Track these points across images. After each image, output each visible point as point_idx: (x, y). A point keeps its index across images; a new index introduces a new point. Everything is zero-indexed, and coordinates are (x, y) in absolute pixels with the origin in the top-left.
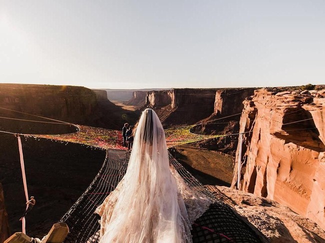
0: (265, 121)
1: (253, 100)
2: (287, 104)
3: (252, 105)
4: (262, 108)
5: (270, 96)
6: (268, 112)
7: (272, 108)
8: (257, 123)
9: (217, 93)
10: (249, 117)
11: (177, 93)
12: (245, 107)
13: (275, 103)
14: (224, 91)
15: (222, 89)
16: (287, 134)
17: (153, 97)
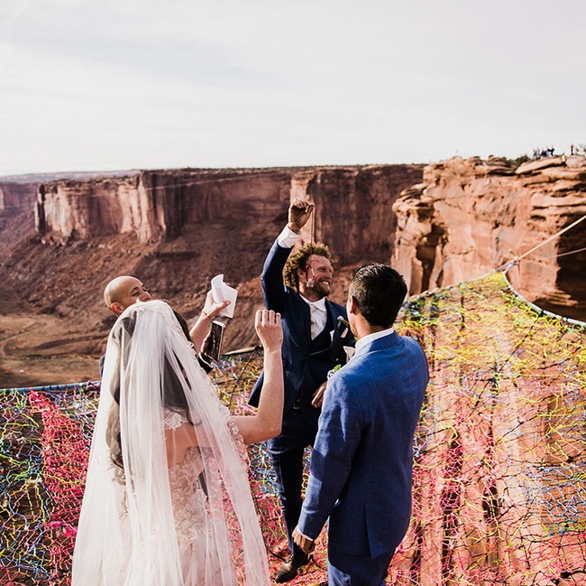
0: (477, 265)
1: (424, 199)
2: (561, 201)
3: (425, 212)
4: (461, 223)
5: (486, 181)
6: (485, 234)
7: (500, 219)
8: (451, 275)
9: (294, 182)
10: (419, 256)
11: (154, 185)
12: (401, 223)
13: (506, 202)
14: (316, 177)
15: (306, 168)
16: (569, 303)
17: (64, 202)
